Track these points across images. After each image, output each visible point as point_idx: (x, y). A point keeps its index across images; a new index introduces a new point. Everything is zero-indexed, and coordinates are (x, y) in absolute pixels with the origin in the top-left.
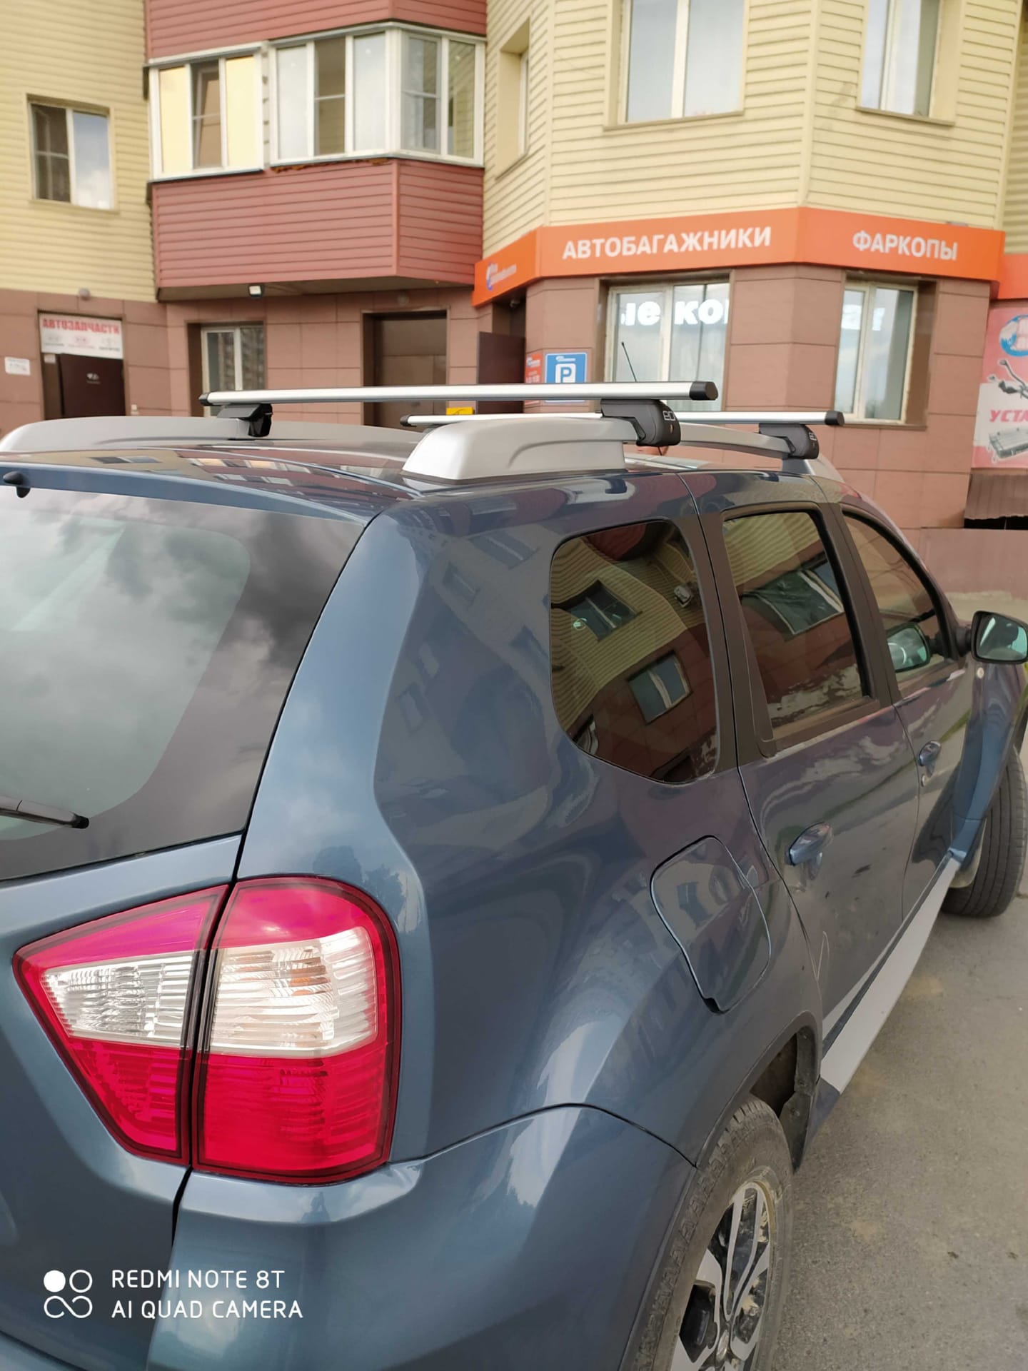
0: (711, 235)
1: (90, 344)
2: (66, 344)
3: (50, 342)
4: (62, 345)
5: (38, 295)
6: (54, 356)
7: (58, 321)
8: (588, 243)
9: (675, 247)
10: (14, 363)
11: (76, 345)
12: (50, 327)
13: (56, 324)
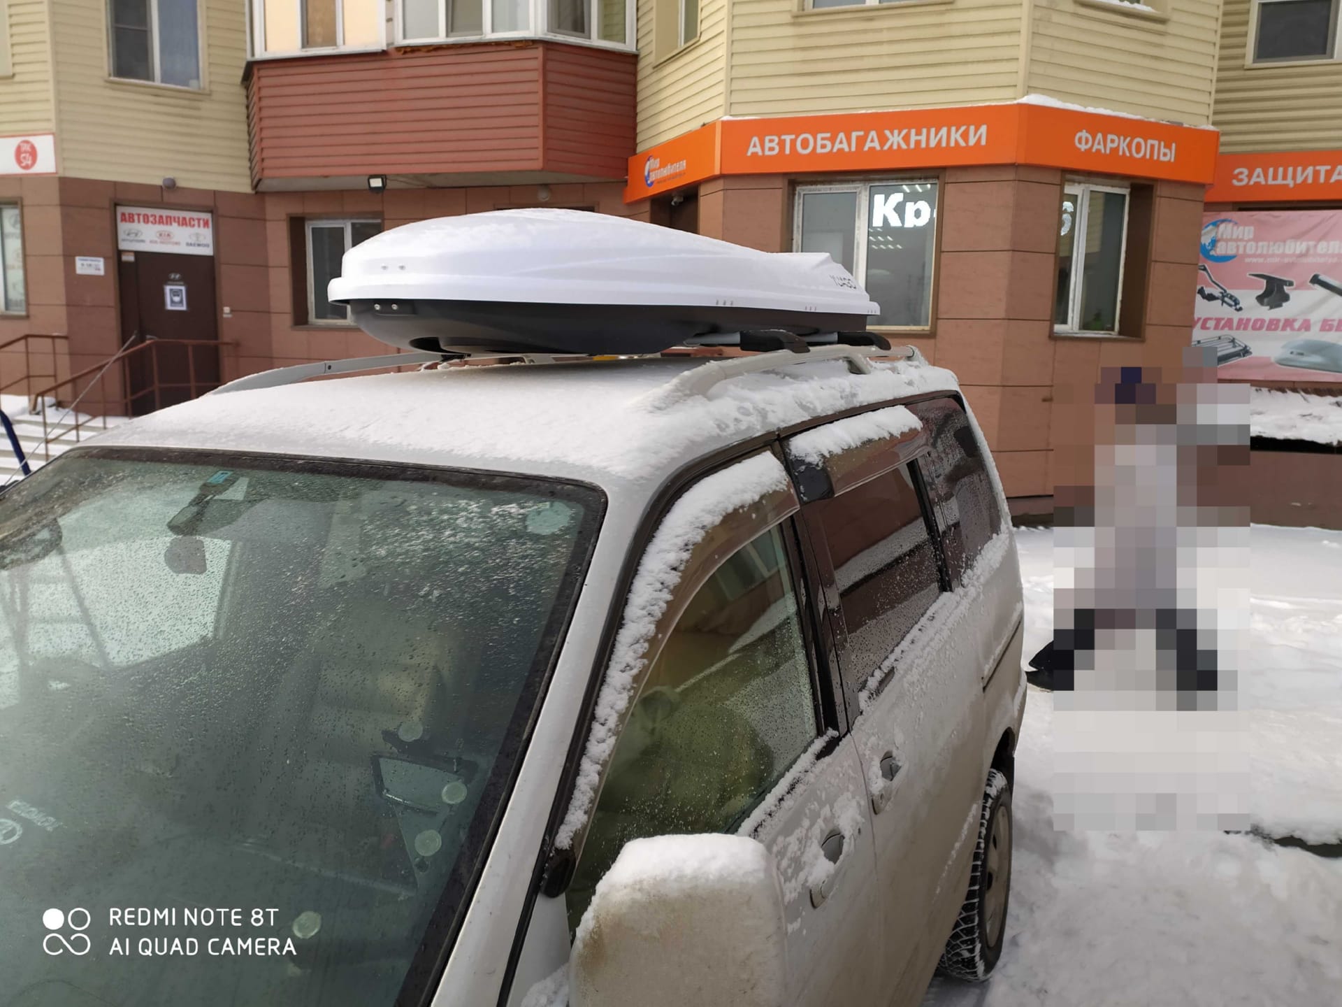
0: (919, 133)
1: (175, 240)
2: (148, 240)
3: (128, 238)
4: (143, 241)
5: (115, 185)
6: (132, 254)
7: (139, 215)
8: (776, 139)
9: (876, 145)
10: (85, 263)
11: (159, 240)
12: (130, 221)
13: (136, 218)
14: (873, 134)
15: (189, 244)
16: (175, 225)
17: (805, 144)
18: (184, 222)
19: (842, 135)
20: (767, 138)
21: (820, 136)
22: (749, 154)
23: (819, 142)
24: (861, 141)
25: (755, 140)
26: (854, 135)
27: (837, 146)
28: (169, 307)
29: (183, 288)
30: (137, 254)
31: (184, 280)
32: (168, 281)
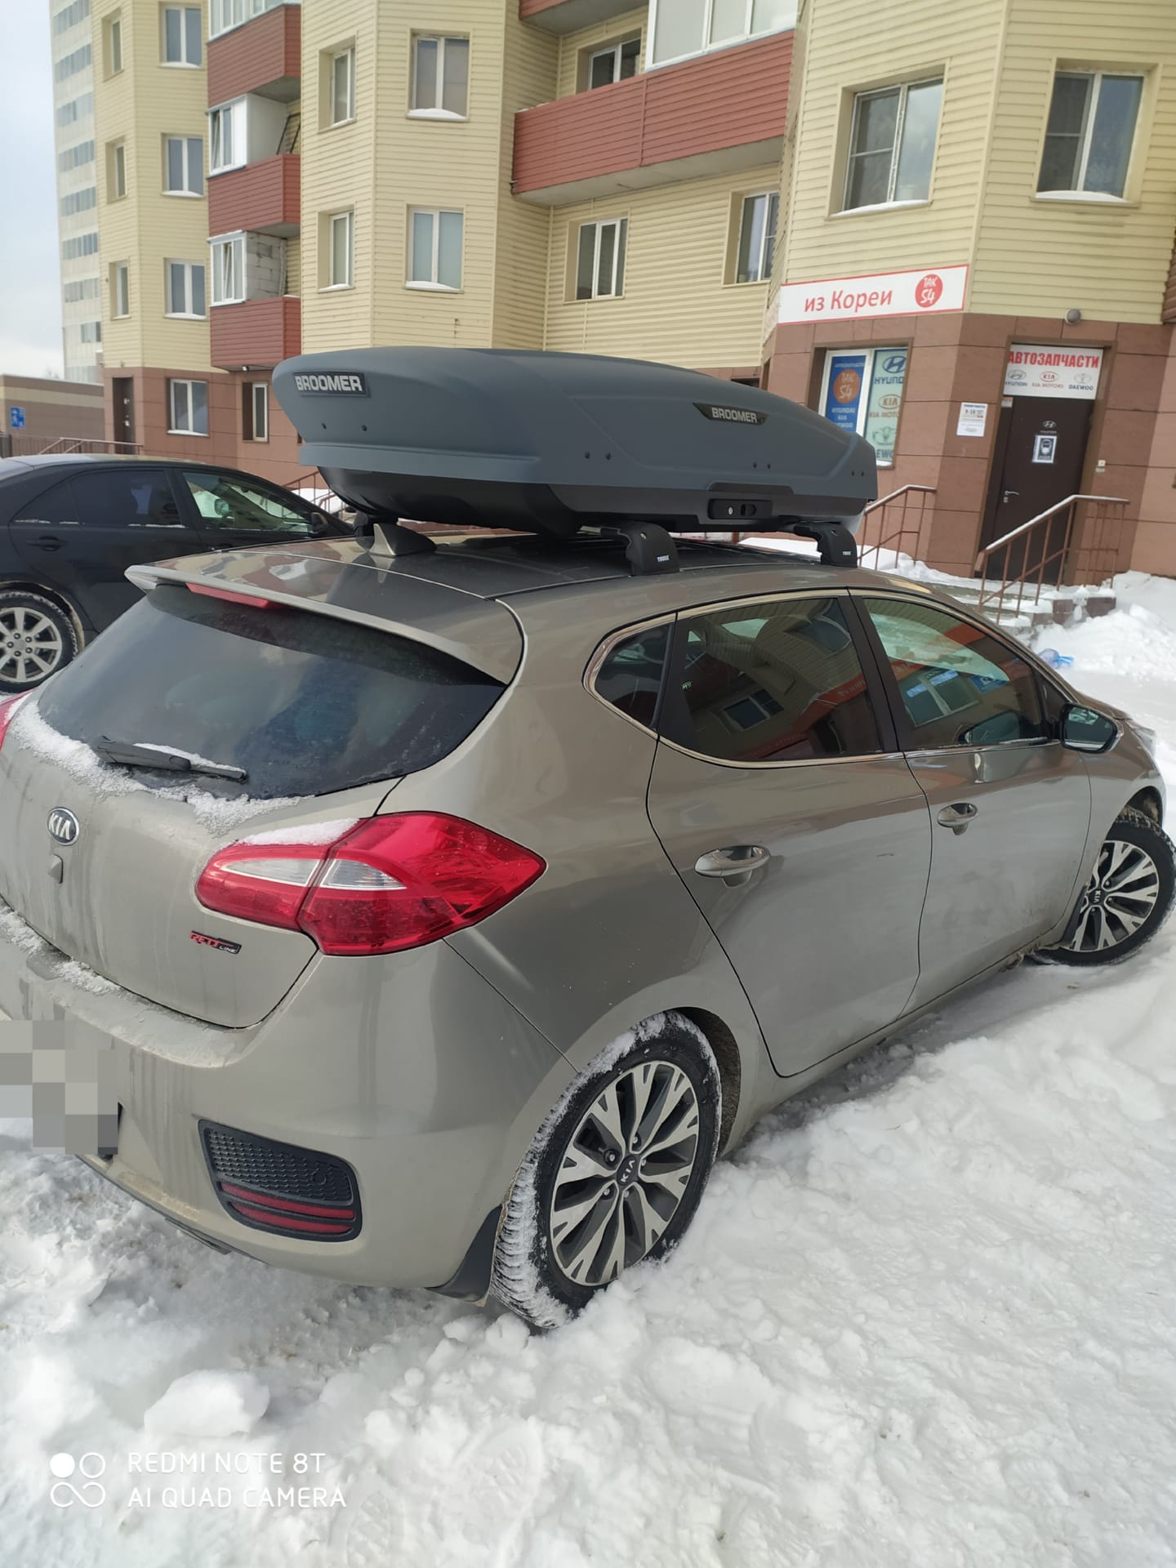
1: (1057, 382)
2: (1030, 384)
3: (1013, 381)
4: (1025, 384)
5: (1017, 320)
6: (1012, 399)
7: (1027, 354)
10: (969, 409)
11: (1041, 383)
12: (1017, 362)
13: (1023, 357)
15: (1071, 387)
16: (1062, 364)
18: (1072, 362)
28: (1036, 460)
29: (1055, 438)
30: (1016, 399)
31: (1058, 430)
32: (1040, 430)
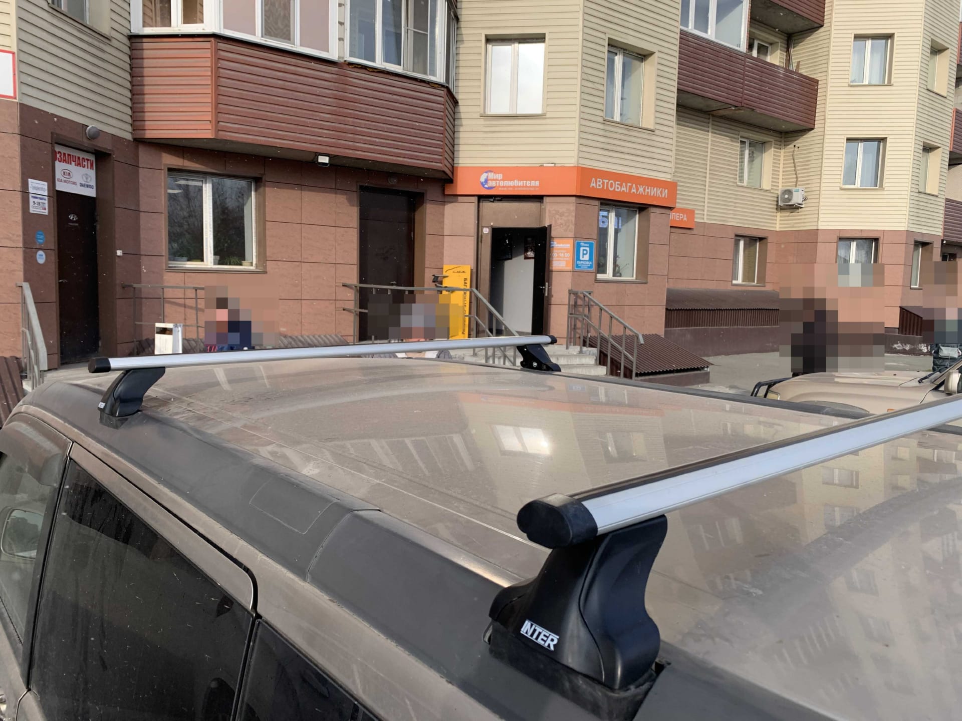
0: (648, 189)
8: (601, 182)
9: (635, 191)
14: (634, 185)
15: (82, 185)
16: (73, 164)
17: (612, 186)
18: (79, 162)
19: (624, 184)
20: (598, 180)
21: (617, 183)
22: (591, 186)
23: (617, 186)
24: (631, 188)
25: (594, 179)
26: (629, 184)
27: (623, 189)
32: (69, 221)
